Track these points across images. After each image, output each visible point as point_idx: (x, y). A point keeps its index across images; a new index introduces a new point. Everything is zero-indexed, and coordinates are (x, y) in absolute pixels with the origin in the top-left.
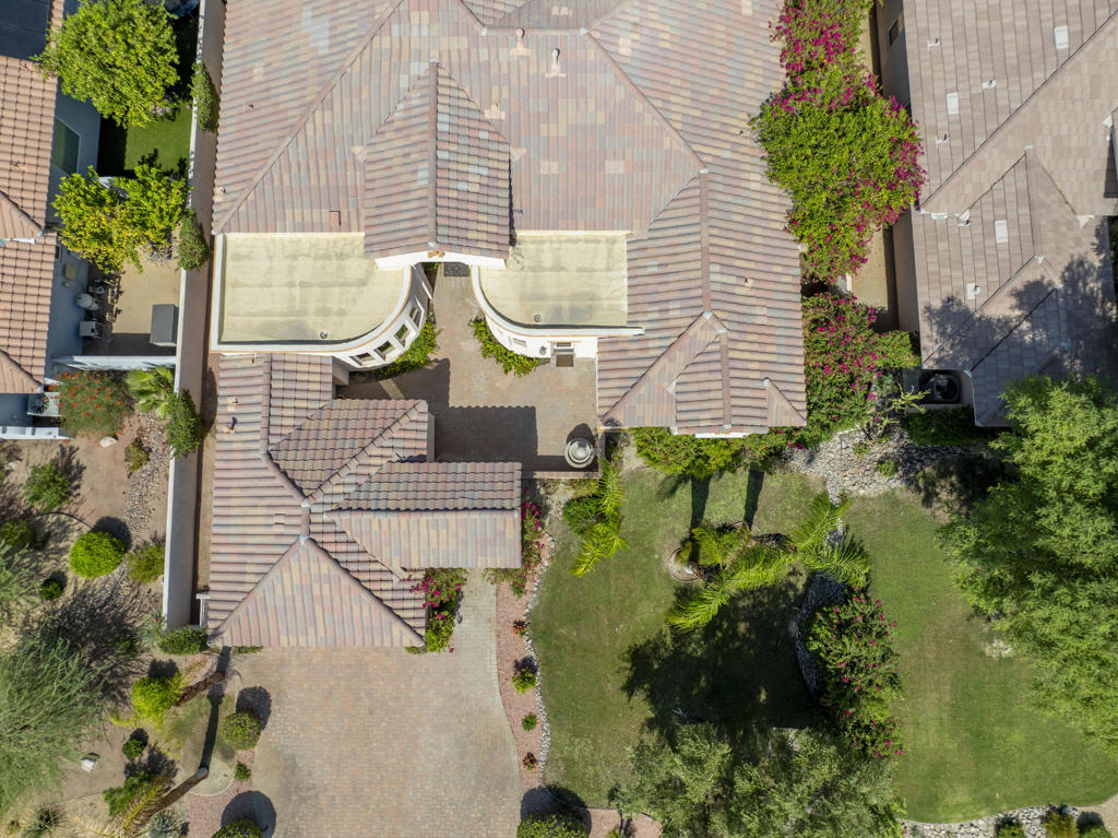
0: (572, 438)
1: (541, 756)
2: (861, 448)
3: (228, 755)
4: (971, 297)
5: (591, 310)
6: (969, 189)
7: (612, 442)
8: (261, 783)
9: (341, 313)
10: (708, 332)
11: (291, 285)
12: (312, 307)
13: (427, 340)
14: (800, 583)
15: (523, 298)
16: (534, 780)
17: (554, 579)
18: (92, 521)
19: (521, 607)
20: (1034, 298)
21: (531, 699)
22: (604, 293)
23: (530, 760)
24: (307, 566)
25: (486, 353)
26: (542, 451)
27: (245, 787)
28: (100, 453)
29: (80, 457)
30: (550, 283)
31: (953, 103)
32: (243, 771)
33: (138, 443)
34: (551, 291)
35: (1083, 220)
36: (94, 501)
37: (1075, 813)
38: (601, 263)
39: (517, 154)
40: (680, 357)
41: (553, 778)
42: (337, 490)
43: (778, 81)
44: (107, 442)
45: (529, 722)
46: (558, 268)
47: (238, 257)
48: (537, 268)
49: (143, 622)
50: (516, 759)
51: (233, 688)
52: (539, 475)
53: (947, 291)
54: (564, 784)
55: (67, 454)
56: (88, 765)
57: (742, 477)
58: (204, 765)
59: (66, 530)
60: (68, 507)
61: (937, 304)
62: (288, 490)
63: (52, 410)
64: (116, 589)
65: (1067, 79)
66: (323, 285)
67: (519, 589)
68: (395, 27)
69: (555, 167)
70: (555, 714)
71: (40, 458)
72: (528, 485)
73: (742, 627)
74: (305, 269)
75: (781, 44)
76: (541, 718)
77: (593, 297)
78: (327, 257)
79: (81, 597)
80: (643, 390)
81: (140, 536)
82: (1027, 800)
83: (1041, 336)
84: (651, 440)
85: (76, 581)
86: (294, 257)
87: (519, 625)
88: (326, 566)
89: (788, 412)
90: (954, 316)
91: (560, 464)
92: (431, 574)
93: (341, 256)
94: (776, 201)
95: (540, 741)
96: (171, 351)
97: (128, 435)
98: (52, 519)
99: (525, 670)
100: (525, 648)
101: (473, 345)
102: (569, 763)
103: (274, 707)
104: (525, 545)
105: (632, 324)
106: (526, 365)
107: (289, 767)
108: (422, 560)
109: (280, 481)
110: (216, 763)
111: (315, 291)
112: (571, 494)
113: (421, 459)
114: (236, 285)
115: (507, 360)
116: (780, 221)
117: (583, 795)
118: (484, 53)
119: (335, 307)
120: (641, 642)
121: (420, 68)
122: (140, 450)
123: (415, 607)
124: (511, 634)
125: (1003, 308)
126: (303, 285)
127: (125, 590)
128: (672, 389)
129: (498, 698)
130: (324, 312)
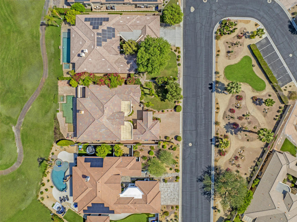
0: (140, 106)
1: (171, 110)
2: (142, 77)
3: (171, 140)
4: (128, 69)
5: (129, 105)
6: (117, 68)
7: (141, 102)
8: (173, 137)
9: (129, 128)
10: (132, 94)
11: (126, 133)
12: (128, 131)
13: (130, 121)
14: (155, 84)
15: (128, 111)
16: (173, 110)
17: (154, 108)
18: (148, 154)
19: (157, 112)
20: (128, 63)
21: (165, 111)
22: (127, 104)
23: (171, 111)
24: (152, 130)
25: (132, 115)
26: (142, 110)
27: (174, 138)
28: (141, 154)
29: (142, 156)
30: (126, 109)
31: (108, 69)
32: (172, 139)
33: (140, 150)
34: (127, 108)
35: (120, 57)
36: (146, 154)
37: (177, 58)
38: (124, 104)
39: (115, 112)
40: (134, 97)
41: (173, 109)
42: (145, 128)
43: (106, 86)
44: (140, 153)
45: (168, 111)
46: (125, 108)
47: (123, 138)
48: (125, 110)
49: (158, 149)
50: (171, 112)
51: (164, 140)
52: (144, 110)
53: (127, 71)
54: (173, 107)
55: (142, 157)
56: (172, 153)
57: (144, 90)
58: (172, 142)
59: (149, 157)
60: (147, 157)
61: (128, 71)
62: (145, 132)
63: (137, 158)
64: (155, 152)
65: (107, 59)
66: (126, 130)
67: (155, 112)
68: (104, 122)
69: (116, 108)
70: (167, 108)
71: (142, 160)
72: (145, 111)
73: (159, 90)
74: (125, 132)
75: (102, 85)
76: (167, 110)
77: (128, 105)
78: (123, 130)
79: (156, 155)
80: (137, 100)
81: (150, 149)
82: (176, 63)
83: (132, 62)
84: (141, 99)
85: (154, 155)
86: (123, 133)
87: (158, 112)
88: (152, 129)
89: (139, 87)
90: (130, 70)
91: (143, 108)
92: (153, 120)
93: (123, 128)
94: (118, 87)
95: (169, 110)
96: (132, 146)
97: (140, 151)
98: (148, 158)
99: (163, 111)
100: (161, 111)
101: (131, 116)
102: (171, 107)
103: (166, 136)
104: (151, 111)
105: (130, 101)
106: (133, 111)
107: (172, 134)
108: (152, 121)
109: (145, 133)
110: (171, 141)
111: (127, 131)
112: (146, 107)
113: (143, 121)
114: (126, 138)
115: (132, 113)
116: (120, 86)
117: (175, 106)
118: (106, 114)
119: (128, 129)
120: (160, 100)
121: (107, 120)
122: (141, 150)
123: (156, 121)
124: (159, 112)
125: (129, 66)
126: (126, 132)
127: (155, 151)
128: (136, 97)
129: (166, 114)
130: (129, 130)
